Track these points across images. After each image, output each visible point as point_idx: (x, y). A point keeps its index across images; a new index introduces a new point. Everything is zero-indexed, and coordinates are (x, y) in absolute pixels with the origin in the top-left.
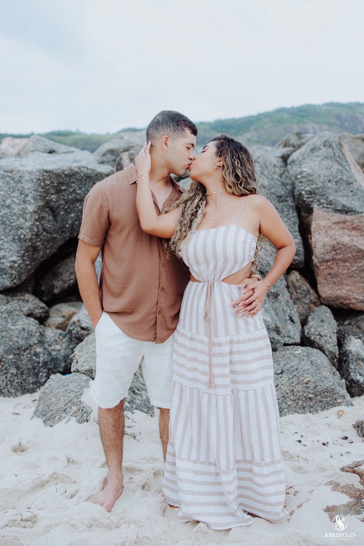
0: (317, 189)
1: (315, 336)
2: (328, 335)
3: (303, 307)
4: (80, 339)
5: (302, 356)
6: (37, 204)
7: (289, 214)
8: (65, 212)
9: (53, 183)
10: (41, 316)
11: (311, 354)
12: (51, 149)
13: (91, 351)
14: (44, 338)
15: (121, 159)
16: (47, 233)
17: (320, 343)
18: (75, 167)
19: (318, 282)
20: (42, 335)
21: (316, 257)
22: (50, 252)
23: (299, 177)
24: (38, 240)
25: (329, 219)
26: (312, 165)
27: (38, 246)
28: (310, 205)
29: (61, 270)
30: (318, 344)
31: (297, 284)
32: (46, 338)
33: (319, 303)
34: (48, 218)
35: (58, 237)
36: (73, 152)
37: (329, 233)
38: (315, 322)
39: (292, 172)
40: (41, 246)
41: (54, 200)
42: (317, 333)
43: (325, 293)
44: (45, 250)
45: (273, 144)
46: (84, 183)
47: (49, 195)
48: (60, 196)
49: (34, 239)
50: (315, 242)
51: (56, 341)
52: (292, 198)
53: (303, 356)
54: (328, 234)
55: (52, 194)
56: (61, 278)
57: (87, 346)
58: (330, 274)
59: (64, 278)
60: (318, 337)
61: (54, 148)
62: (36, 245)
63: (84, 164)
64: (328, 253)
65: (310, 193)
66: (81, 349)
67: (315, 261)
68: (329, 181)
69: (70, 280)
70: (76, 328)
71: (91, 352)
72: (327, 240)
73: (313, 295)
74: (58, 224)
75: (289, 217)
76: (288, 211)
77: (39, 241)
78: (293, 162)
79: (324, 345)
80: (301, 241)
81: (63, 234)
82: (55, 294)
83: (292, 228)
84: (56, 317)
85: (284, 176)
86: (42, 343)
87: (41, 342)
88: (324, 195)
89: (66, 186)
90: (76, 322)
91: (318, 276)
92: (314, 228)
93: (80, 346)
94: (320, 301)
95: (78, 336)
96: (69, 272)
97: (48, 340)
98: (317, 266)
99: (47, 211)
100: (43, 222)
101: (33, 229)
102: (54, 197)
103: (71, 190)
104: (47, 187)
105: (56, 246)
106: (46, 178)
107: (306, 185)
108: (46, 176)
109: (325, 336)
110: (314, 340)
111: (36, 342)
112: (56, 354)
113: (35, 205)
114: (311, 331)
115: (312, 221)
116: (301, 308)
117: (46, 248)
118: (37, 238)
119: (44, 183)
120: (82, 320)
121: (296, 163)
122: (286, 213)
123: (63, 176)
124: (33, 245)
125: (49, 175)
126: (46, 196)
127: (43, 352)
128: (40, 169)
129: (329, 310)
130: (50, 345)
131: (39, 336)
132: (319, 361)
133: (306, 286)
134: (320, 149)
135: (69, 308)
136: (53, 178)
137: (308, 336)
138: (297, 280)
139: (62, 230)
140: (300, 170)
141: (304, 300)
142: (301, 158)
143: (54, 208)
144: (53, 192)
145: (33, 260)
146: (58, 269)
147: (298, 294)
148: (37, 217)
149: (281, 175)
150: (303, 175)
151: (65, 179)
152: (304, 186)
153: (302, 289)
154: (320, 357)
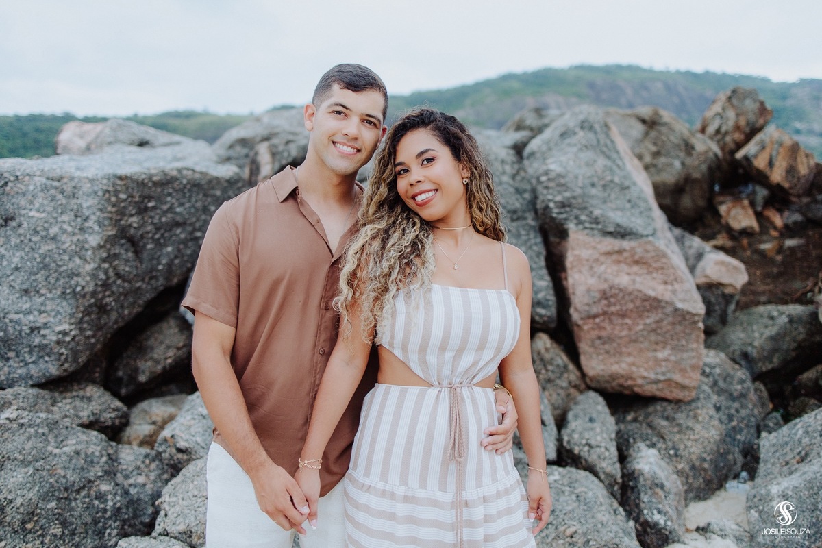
0: (574, 198)
1: (581, 447)
2: (603, 444)
3: (558, 394)
4: (175, 469)
5: (561, 484)
6: (105, 233)
7: (529, 239)
8: (156, 245)
9: (132, 197)
10: (113, 423)
11: (577, 481)
12: (142, 140)
13: (190, 494)
14: (116, 464)
15: (256, 154)
16: (124, 281)
17: (590, 460)
18: (172, 170)
19: (581, 350)
20: (112, 459)
21: (576, 309)
22: (130, 314)
23: (543, 179)
24: (108, 293)
25: (594, 248)
26: (563, 159)
27: (106, 305)
28: (562, 225)
29: (151, 342)
30: (586, 460)
31: (547, 356)
32: (120, 464)
33: (583, 386)
34: (124, 256)
35: (144, 286)
36: (178, 143)
37: (595, 269)
38: (579, 422)
39: (531, 171)
40: (113, 304)
41: (135, 225)
42: (584, 442)
43: (593, 368)
44: (120, 310)
45: (499, 125)
46: (188, 195)
47: (126, 218)
48: (146, 218)
49: (100, 292)
50: (573, 285)
51: (138, 468)
52: (533, 213)
53: (563, 484)
54: (595, 273)
55: (132, 216)
56: (151, 355)
57: (184, 486)
58: (600, 338)
59: (156, 356)
60: (586, 448)
61: (148, 137)
62: (104, 302)
63: (189, 163)
64: (595, 303)
65: (563, 205)
66: (173, 492)
67: (575, 316)
68: (593, 185)
69: (166, 358)
70: (168, 450)
71: (191, 497)
72: (592, 281)
73: (574, 373)
74: (144, 266)
75: (529, 244)
76: (528, 234)
77: (109, 296)
78: (532, 154)
79: (597, 462)
80: (551, 285)
81: (153, 282)
82: (141, 384)
83: (535, 263)
84: (140, 424)
85: (518, 178)
86: (112, 475)
87: (110, 474)
88: (585, 208)
89: (156, 201)
90: (168, 439)
91: (580, 341)
92: (571, 263)
93: (172, 485)
94: (586, 383)
95: (172, 462)
96: (163, 346)
97: (125, 467)
98: (578, 326)
99: (122, 245)
100: (116, 263)
101: (98, 275)
102: (134, 220)
103: (165, 207)
104: (122, 205)
105: (141, 302)
106: (119, 188)
107: (555, 193)
108: (121, 186)
109: (597, 446)
110: (579, 454)
111: (100, 474)
112: (138, 493)
113: (101, 235)
114: (573, 438)
115: (566, 251)
116: (555, 396)
117: (122, 307)
118: (105, 291)
119: (116, 196)
120: (178, 436)
121: (538, 155)
122: (524, 238)
123: (150, 184)
124: (98, 304)
125: (125, 185)
126: (120, 220)
127: (114, 492)
128: (109, 175)
129: (600, 399)
130: (127, 477)
131: (106, 463)
132: (590, 494)
133: (562, 359)
134: (575, 133)
135: (163, 408)
136: (133, 189)
137: (568, 448)
138: (547, 350)
139: (150, 275)
140: (545, 167)
141: (558, 382)
142: (544, 148)
143: (136, 239)
144: (133, 212)
145: (100, 328)
146: (146, 340)
147: (550, 373)
148: (105, 255)
149: (514, 177)
150: (551, 177)
151: (153, 189)
152: (552, 194)
153: (555, 363)
154: (592, 486)
